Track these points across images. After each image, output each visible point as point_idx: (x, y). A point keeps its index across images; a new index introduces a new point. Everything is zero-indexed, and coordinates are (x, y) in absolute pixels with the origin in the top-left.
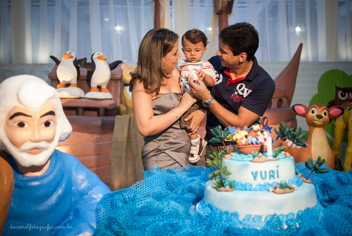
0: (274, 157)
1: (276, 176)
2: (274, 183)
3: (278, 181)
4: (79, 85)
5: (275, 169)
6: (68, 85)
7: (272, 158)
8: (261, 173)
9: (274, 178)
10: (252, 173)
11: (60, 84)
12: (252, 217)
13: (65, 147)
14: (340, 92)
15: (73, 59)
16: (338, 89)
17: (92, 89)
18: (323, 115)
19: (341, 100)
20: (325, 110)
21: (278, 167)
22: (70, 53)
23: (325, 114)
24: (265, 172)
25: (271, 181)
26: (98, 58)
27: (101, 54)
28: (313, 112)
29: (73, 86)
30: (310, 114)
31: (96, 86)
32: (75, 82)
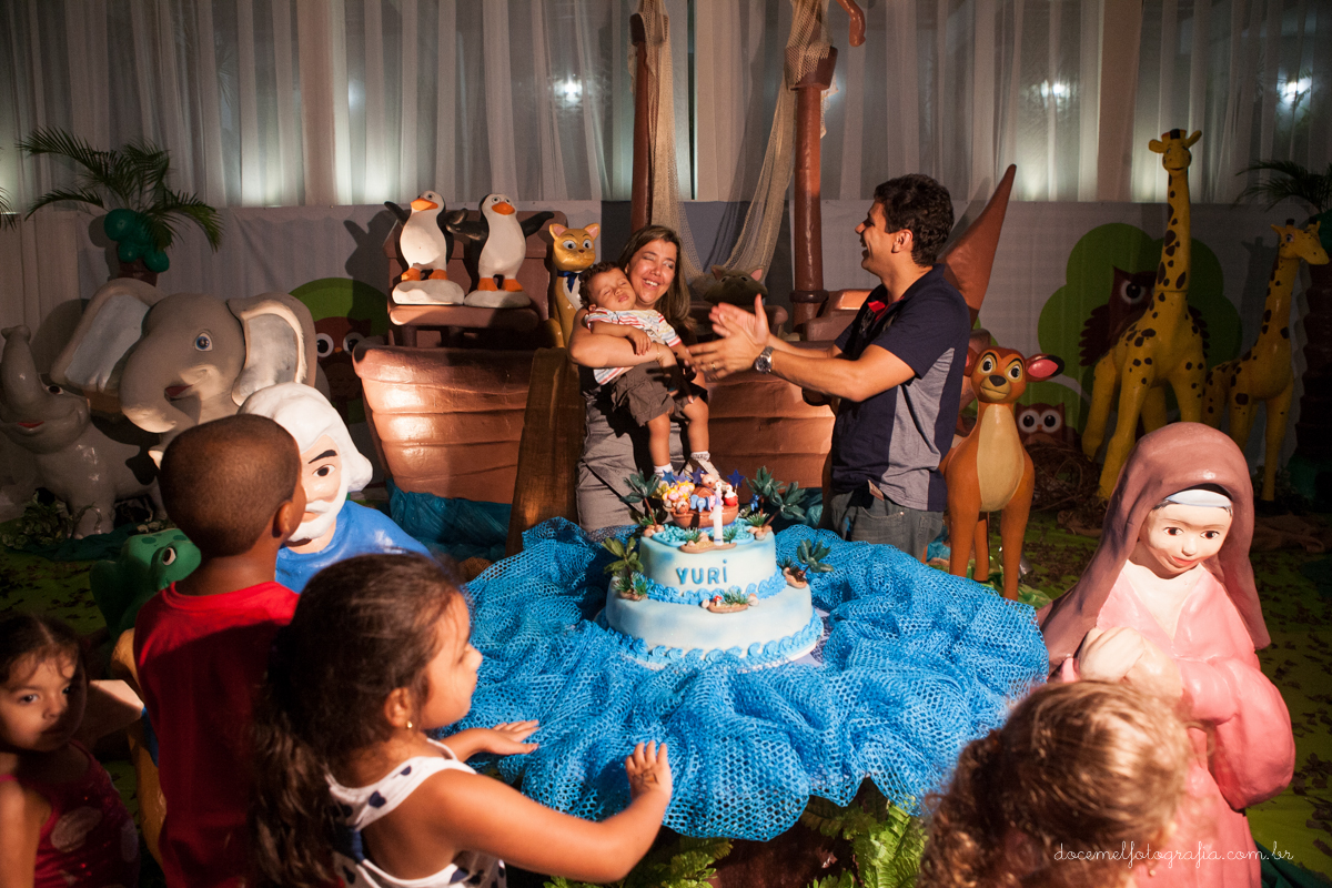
0: (725, 540)
1: (721, 578)
2: (716, 590)
3: (725, 587)
4: (450, 275)
5: (720, 567)
6: (426, 273)
7: (721, 543)
8: (693, 571)
9: (716, 582)
10: (677, 571)
11: (409, 271)
12: (666, 650)
13: (421, 418)
14: (1126, 283)
15: (438, 211)
16: (1120, 275)
17: (481, 285)
18: (1010, 375)
19: (1125, 304)
20: (1017, 362)
21: (725, 562)
22: (430, 197)
23: (1015, 373)
24: (701, 571)
25: (712, 588)
26: (495, 208)
27: (502, 198)
28: (986, 367)
29: (436, 278)
30: (980, 370)
31: (491, 276)
32: (442, 266)
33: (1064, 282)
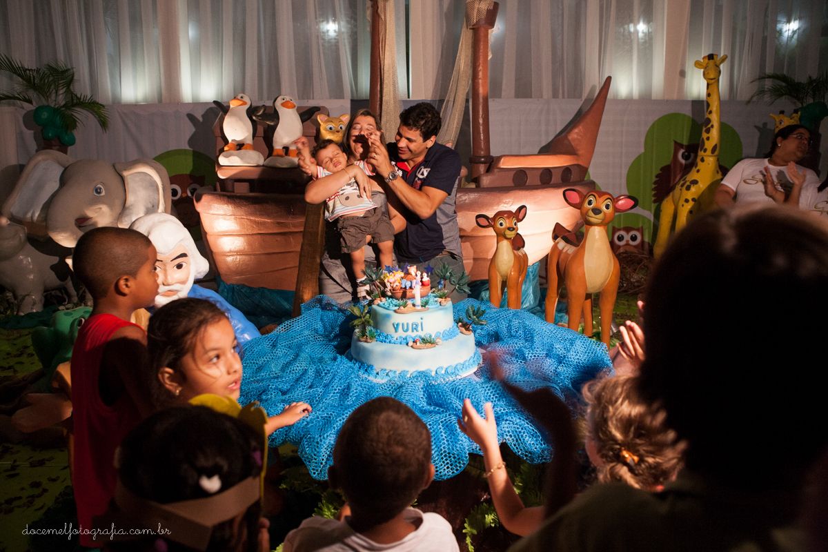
0: (422, 306)
1: (419, 328)
2: (417, 336)
3: (422, 334)
5: (419, 322)
6: (240, 146)
7: (420, 308)
8: (403, 324)
9: (417, 331)
10: (393, 325)
11: (229, 145)
12: (387, 371)
13: (238, 238)
14: (682, 151)
15: (247, 107)
16: (678, 146)
17: (274, 154)
18: (604, 208)
19: (681, 164)
20: (609, 200)
21: (422, 319)
22: (242, 97)
23: (607, 207)
24: (407, 324)
25: (414, 334)
26: (283, 105)
27: (288, 98)
28: (590, 203)
29: (246, 149)
30: (586, 205)
31: (281, 148)
32: (250, 141)
33: (642, 150)
